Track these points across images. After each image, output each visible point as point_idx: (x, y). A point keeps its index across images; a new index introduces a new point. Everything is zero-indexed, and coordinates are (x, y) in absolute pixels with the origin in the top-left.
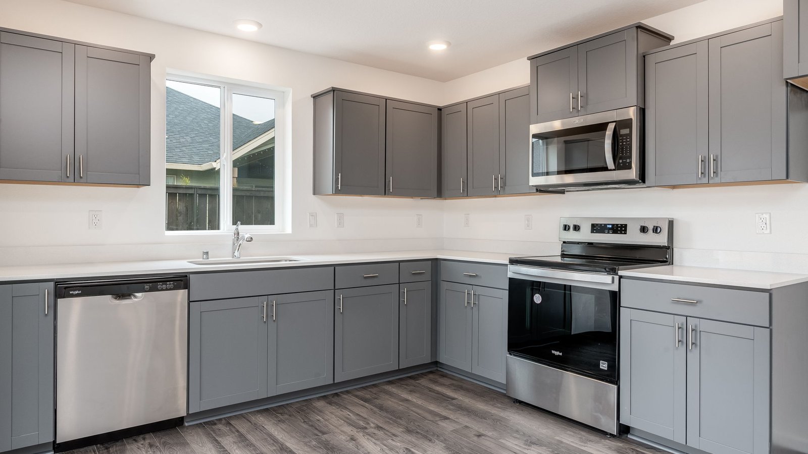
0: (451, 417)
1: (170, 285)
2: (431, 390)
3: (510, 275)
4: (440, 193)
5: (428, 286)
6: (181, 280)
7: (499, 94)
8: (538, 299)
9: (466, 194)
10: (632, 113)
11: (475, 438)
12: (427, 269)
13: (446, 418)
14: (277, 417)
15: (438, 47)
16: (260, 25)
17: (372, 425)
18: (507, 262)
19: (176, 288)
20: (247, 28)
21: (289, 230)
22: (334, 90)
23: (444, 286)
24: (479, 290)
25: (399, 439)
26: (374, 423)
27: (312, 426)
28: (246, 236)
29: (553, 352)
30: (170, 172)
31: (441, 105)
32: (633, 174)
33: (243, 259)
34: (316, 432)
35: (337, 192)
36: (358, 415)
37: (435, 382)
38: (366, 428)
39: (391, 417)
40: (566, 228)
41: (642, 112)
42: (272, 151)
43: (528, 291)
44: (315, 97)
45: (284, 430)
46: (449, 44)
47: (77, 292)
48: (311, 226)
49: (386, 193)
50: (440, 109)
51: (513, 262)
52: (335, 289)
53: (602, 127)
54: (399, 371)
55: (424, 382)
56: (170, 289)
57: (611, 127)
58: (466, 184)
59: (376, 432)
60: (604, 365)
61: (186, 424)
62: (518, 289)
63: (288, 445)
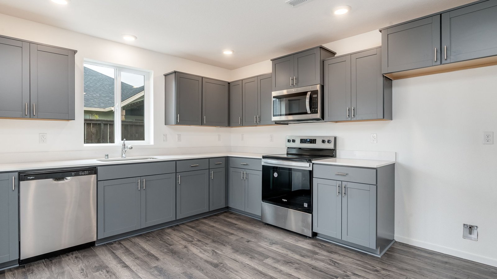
0: (235, 233)
1: (86, 172)
2: (225, 221)
3: (263, 164)
4: (229, 124)
5: (223, 170)
6: (93, 170)
7: (257, 76)
8: (276, 175)
9: (242, 125)
10: (318, 87)
11: (246, 243)
12: (223, 162)
13: (232, 234)
14: (146, 238)
15: (228, 53)
16: (136, 38)
17: (195, 240)
18: (261, 158)
19: (89, 174)
20: (129, 39)
21: (152, 143)
22: (175, 72)
23: (231, 170)
24: (248, 171)
25: (209, 245)
26: (196, 239)
27: (164, 242)
28: (129, 146)
29: (283, 200)
30: (86, 112)
31: (229, 81)
32: (318, 116)
33: (127, 158)
34: (167, 245)
35: (177, 123)
36: (188, 235)
37: (227, 217)
38: (192, 241)
39: (205, 235)
40: (289, 141)
41: (322, 87)
42: (143, 101)
43: (271, 171)
44: (166, 75)
45: (150, 245)
46: (233, 51)
47: (32, 178)
48: (164, 141)
49: (202, 124)
50: (229, 83)
51: (264, 157)
52: (176, 173)
53: (305, 93)
54: (209, 212)
55: (221, 217)
56: (87, 175)
57: (309, 93)
58: (242, 120)
59: (197, 243)
60: (306, 205)
61: (96, 245)
62: (267, 170)
63: (152, 252)
